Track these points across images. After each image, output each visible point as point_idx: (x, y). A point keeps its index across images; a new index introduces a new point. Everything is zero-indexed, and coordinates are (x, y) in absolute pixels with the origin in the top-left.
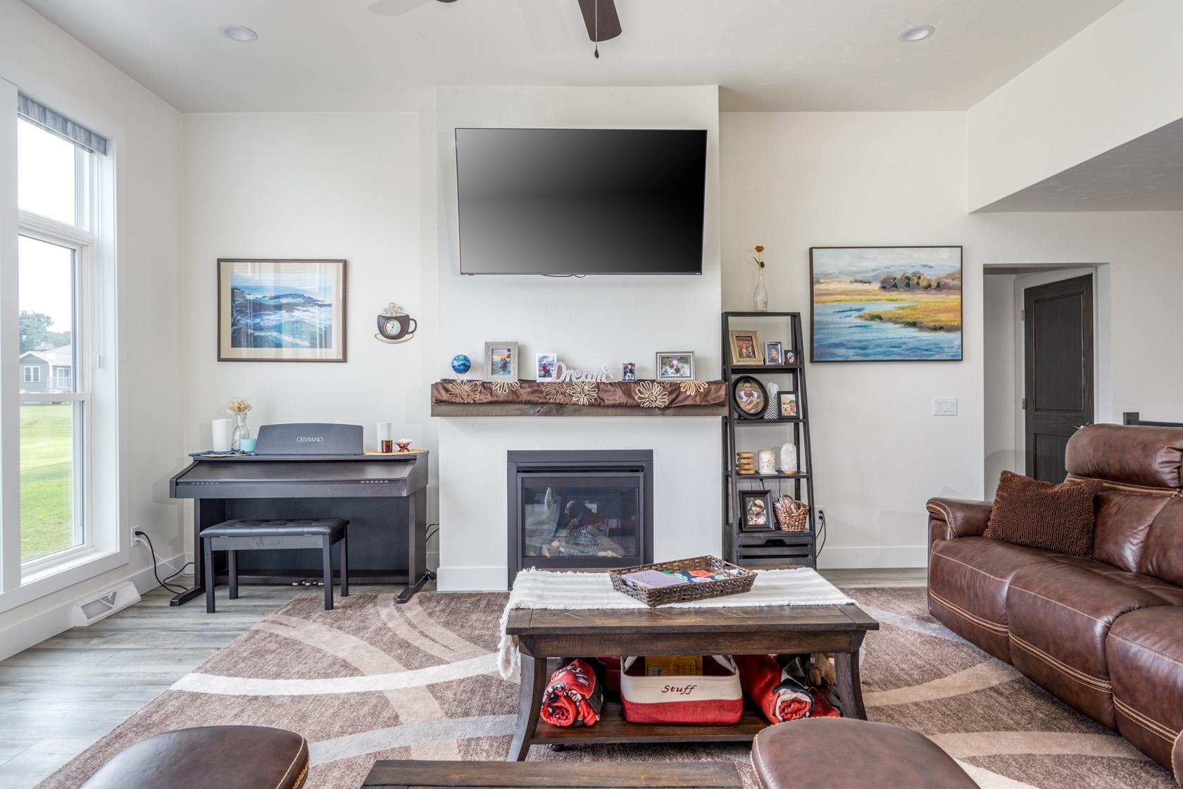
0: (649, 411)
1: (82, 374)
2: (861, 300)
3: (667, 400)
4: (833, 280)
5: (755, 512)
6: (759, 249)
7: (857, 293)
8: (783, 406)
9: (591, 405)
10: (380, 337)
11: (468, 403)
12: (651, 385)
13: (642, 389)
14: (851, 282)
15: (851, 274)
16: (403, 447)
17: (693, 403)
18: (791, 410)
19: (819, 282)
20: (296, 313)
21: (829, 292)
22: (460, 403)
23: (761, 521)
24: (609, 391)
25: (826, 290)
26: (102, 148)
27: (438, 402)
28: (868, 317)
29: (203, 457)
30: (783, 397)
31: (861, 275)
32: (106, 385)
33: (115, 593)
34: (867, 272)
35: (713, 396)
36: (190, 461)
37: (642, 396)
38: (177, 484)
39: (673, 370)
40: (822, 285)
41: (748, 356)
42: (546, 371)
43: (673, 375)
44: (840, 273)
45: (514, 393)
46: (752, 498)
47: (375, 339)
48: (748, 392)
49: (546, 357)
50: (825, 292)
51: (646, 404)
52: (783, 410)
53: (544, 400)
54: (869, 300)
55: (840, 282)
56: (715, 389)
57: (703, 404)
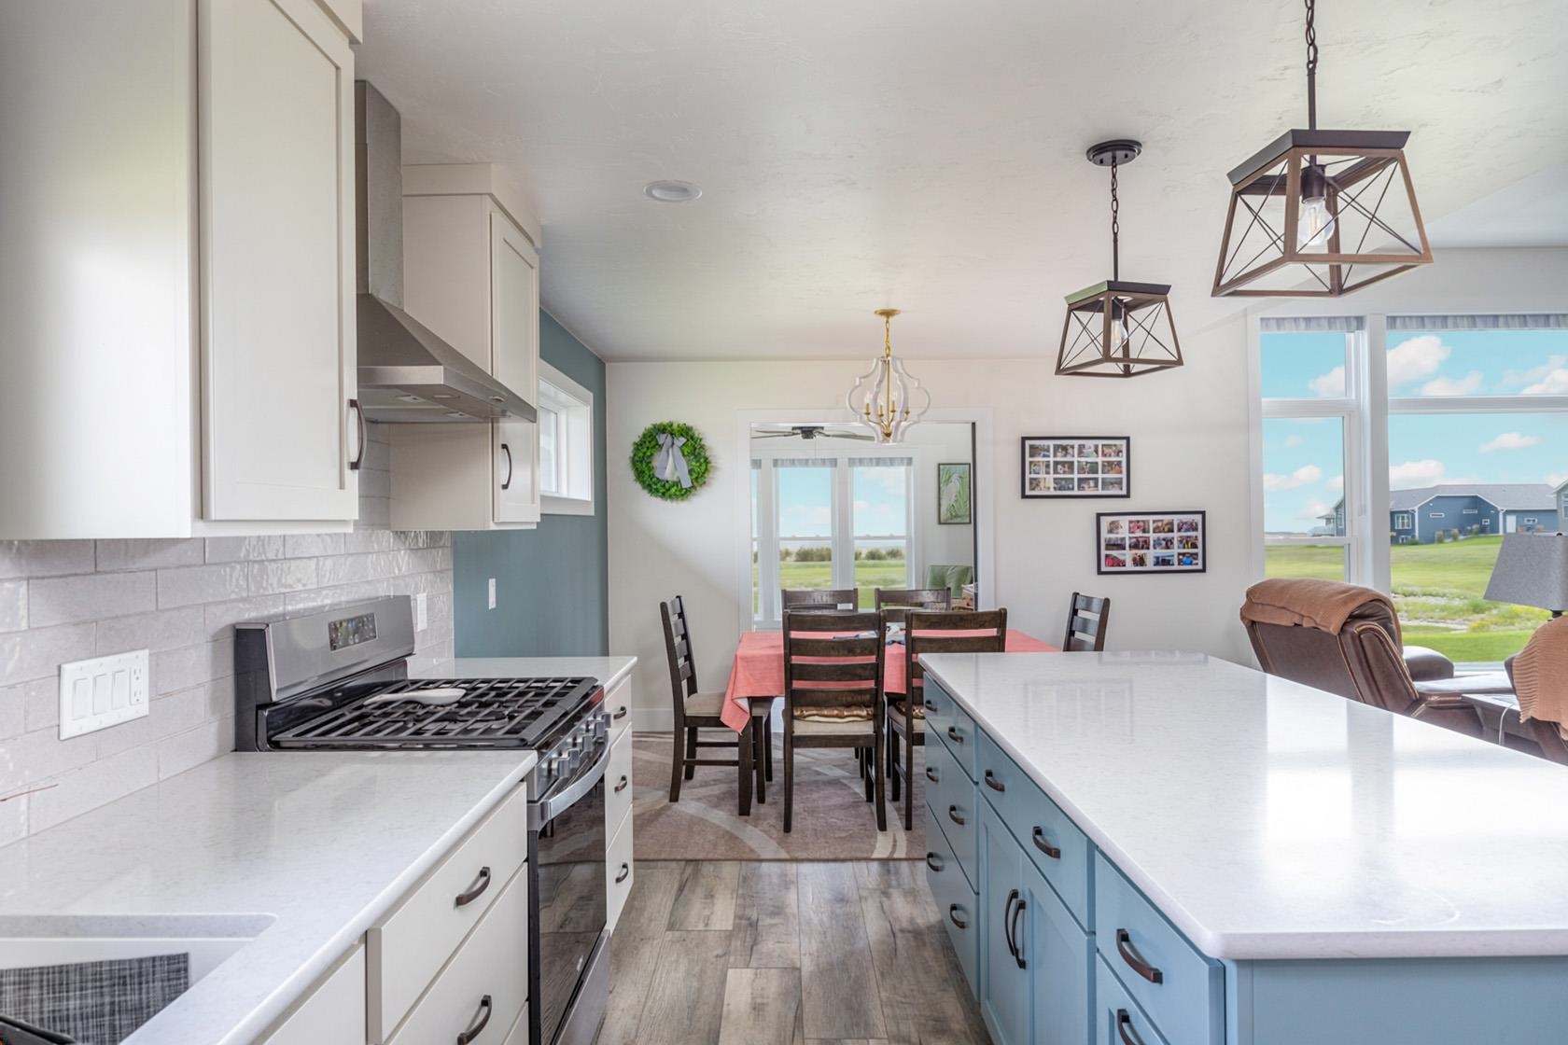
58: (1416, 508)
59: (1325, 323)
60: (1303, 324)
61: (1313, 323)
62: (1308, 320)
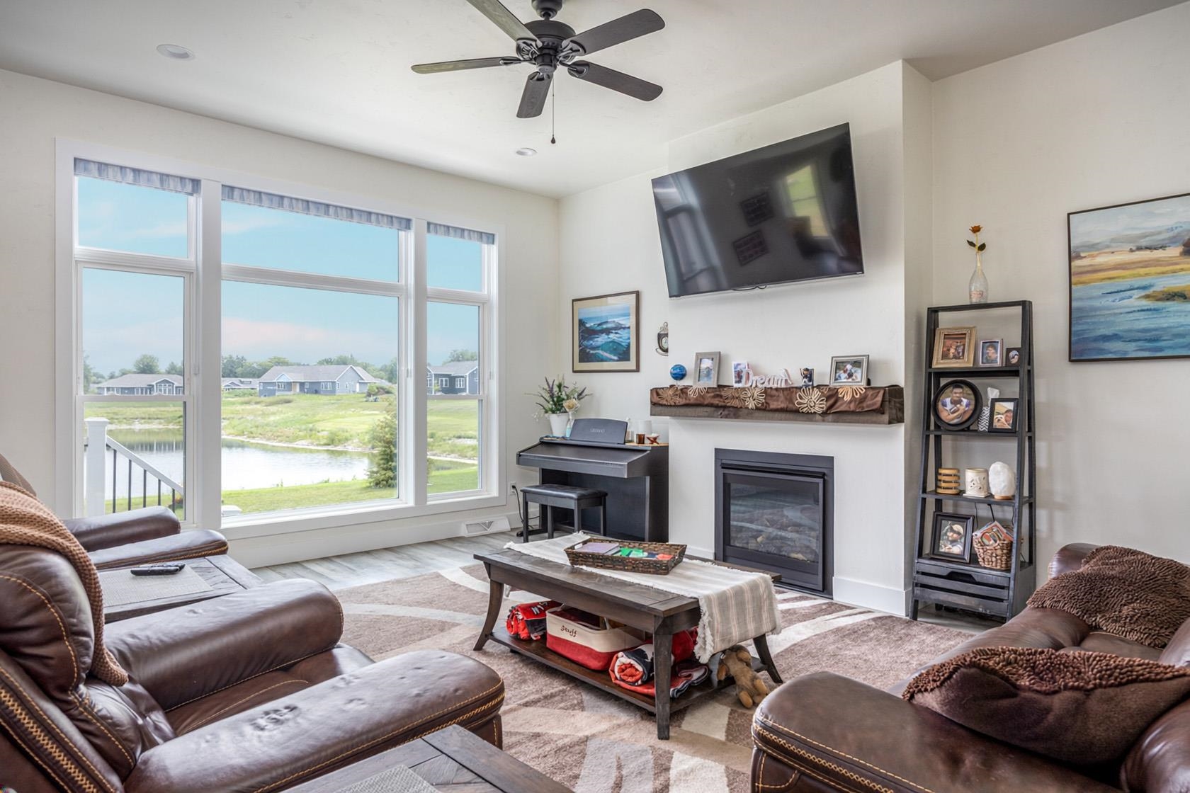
0: (808, 416)
1: (483, 383)
2: (1147, 274)
3: (825, 406)
4: (1100, 252)
5: (950, 539)
6: (976, 230)
7: (1141, 265)
8: (995, 417)
9: (757, 409)
10: (659, 350)
11: (671, 406)
12: (811, 391)
13: (802, 394)
14: (1132, 251)
15: (1129, 240)
16: (654, 440)
17: (847, 409)
18: (1006, 421)
19: (1079, 257)
20: (612, 336)
21: (1097, 268)
22: (665, 405)
23: (957, 549)
24: (774, 396)
25: (1091, 265)
26: (491, 240)
27: (654, 404)
28: (1161, 296)
29: (546, 439)
30: (998, 405)
31: (1147, 239)
32: (493, 388)
33: (492, 522)
34: (1159, 233)
35: (869, 403)
36: (537, 442)
37: (801, 401)
38: (520, 456)
39: (846, 375)
40: (1084, 260)
41: (955, 357)
42: (739, 376)
43: (845, 380)
44: (1113, 240)
45: (703, 397)
46: (950, 522)
47: (656, 353)
48: (956, 399)
49: (739, 365)
50: (1089, 269)
51: (805, 409)
52: (995, 421)
53: (723, 404)
54: (1163, 273)
55: (1113, 253)
56: (872, 395)
57: (858, 410)
58: (467, 374)
59: (156, 179)
60: (130, 176)
61: (143, 177)
62: (136, 171)
